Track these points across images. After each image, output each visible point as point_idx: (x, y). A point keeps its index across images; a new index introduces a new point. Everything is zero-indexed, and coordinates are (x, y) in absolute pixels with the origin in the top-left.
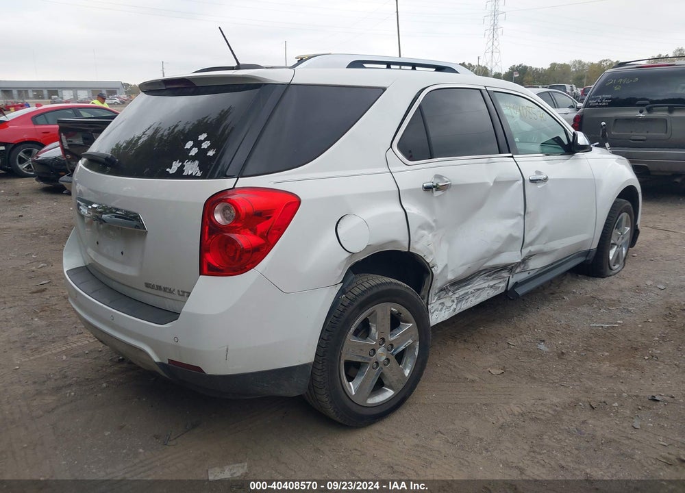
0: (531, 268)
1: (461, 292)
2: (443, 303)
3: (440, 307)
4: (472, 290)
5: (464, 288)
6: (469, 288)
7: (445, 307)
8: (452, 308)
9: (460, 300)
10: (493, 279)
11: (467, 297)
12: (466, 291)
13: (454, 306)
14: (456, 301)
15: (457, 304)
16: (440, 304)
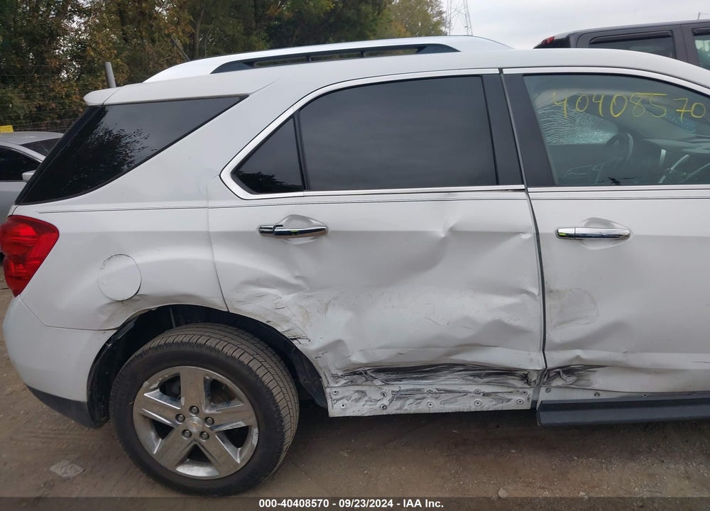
0: (596, 386)
1: (406, 385)
2: (363, 392)
3: (356, 396)
4: (433, 388)
5: (412, 381)
6: (426, 385)
7: (366, 398)
8: (379, 404)
9: (399, 396)
10: (488, 383)
11: (420, 396)
12: (418, 387)
13: (385, 402)
14: (390, 397)
15: (391, 401)
16: (357, 391)
